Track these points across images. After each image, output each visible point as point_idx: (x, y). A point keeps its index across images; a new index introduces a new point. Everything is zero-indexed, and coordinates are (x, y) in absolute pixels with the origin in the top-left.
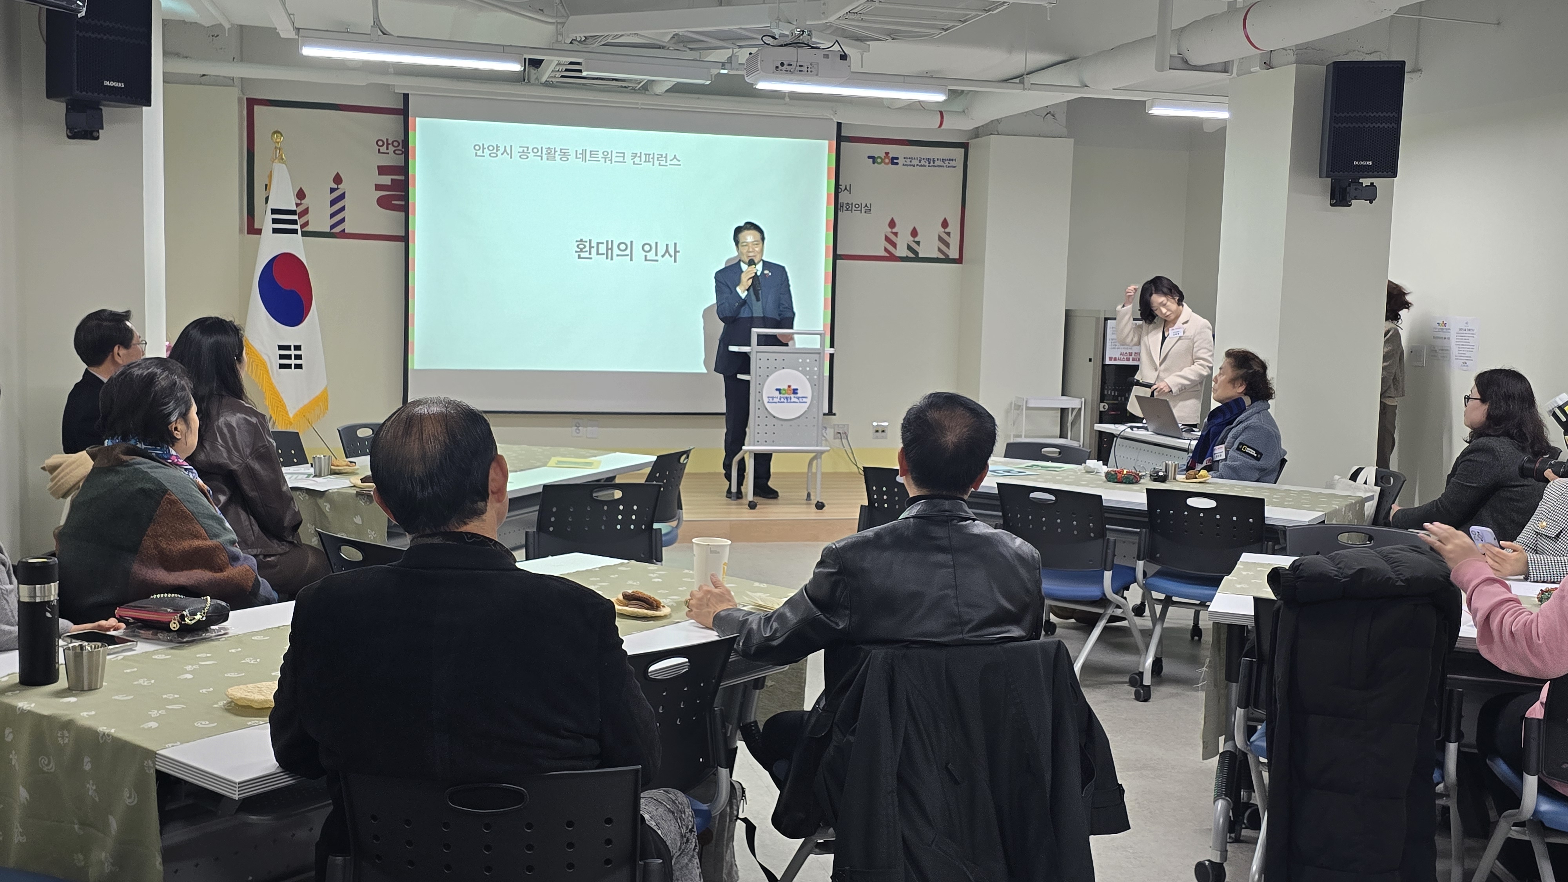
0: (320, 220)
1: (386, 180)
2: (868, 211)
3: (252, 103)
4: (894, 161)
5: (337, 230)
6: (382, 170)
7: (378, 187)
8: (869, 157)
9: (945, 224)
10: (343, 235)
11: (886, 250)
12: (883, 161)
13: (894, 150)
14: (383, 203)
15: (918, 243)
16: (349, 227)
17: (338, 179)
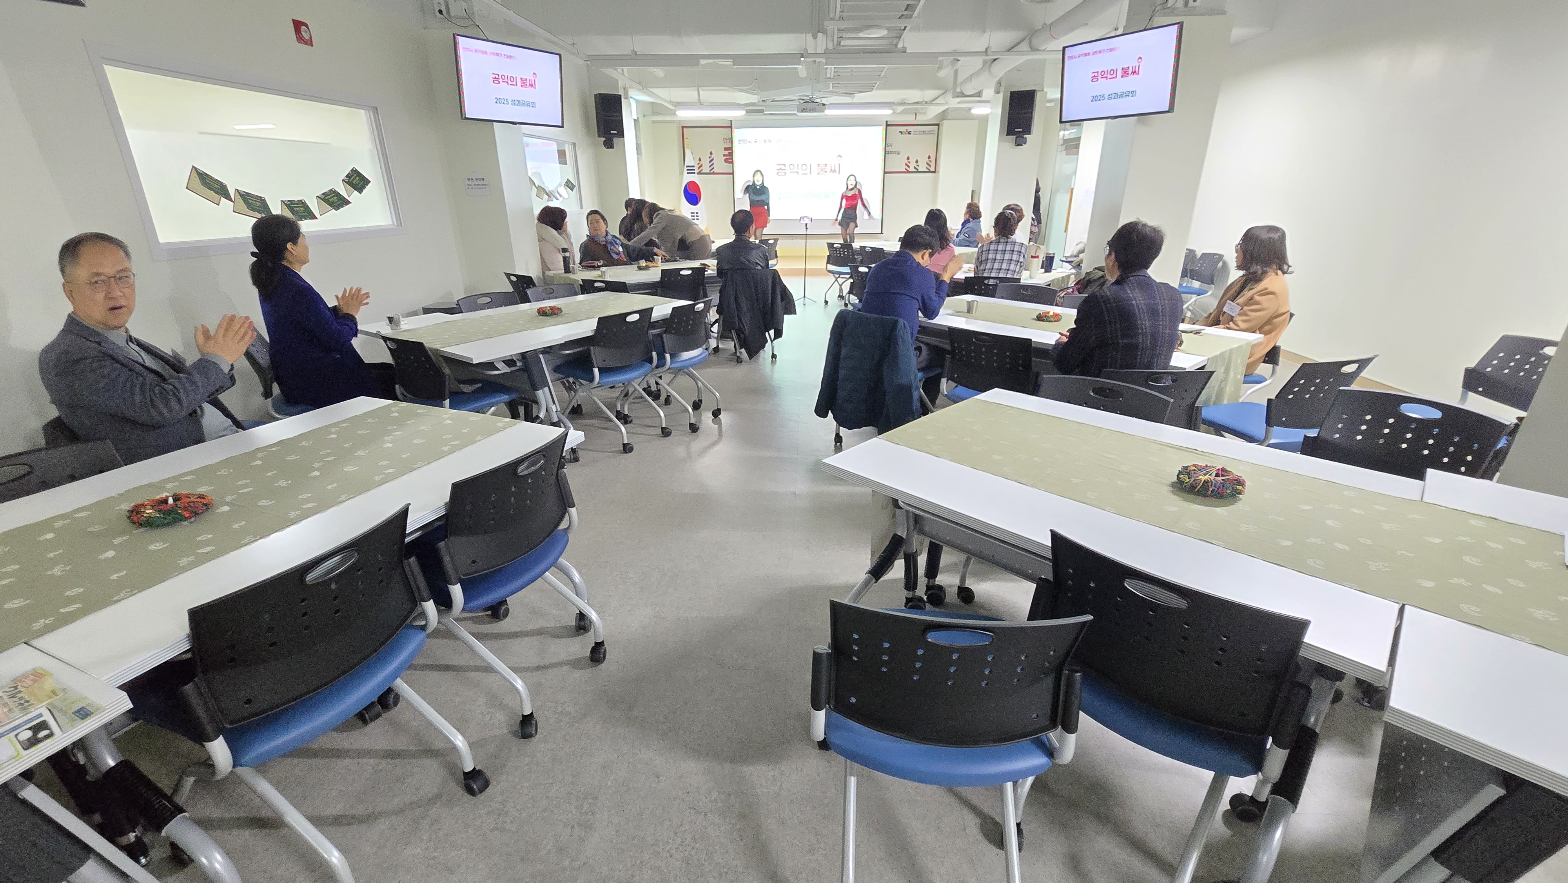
0: (706, 169)
1: (727, 153)
2: (899, 154)
3: (683, 127)
4: (909, 133)
5: (712, 172)
6: (726, 149)
7: (724, 155)
8: (900, 132)
9: (929, 157)
10: (714, 173)
11: (906, 169)
12: (905, 134)
13: (909, 128)
14: (726, 161)
15: (918, 166)
16: (715, 171)
17: (711, 153)
